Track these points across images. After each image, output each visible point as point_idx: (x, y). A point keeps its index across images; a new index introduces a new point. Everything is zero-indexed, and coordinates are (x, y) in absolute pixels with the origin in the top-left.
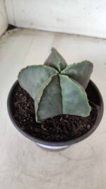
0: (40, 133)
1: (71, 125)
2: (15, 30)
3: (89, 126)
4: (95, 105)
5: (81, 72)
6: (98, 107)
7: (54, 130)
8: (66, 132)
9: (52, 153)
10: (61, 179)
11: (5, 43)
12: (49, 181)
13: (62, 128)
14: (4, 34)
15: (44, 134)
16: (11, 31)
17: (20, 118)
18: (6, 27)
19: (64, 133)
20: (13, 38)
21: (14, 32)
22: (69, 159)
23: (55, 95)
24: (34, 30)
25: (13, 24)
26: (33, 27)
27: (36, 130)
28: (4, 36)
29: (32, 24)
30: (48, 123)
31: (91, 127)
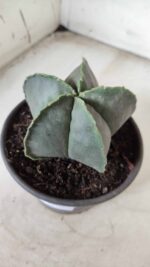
0: (32, 176)
1: (80, 178)
2: (66, 34)
3: (106, 189)
4: (129, 163)
5: (111, 104)
6: (131, 167)
7: (53, 178)
8: (68, 186)
9: (52, 213)
10: (50, 253)
12: (33, 249)
13: (65, 179)
14: (49, 35)
15: (36, 179)
16: (59, 34)
17: (13, 145)
19: (64, 186)
21: (63, 36)
22: (73, 231)
23: (59, 124)
24: (91, 40)
26: (92, 35)
27: (29, 169)
28: (49, 39)
29: (91, 31)
30: (49, 165)
31: (109, 191)
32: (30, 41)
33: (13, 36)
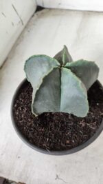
2: (43, 11)
11: (34, 25)
14: (33, 16)
16: (39, 13)
18: (35, 9)
20: (41, 20)
21: (42, 13)
24: (62, 10)
25: (41, 5)
26: (61, 7)
28: (34, 18)
29: (60, 4)
32: (23, 24)
33: (13, 24)
